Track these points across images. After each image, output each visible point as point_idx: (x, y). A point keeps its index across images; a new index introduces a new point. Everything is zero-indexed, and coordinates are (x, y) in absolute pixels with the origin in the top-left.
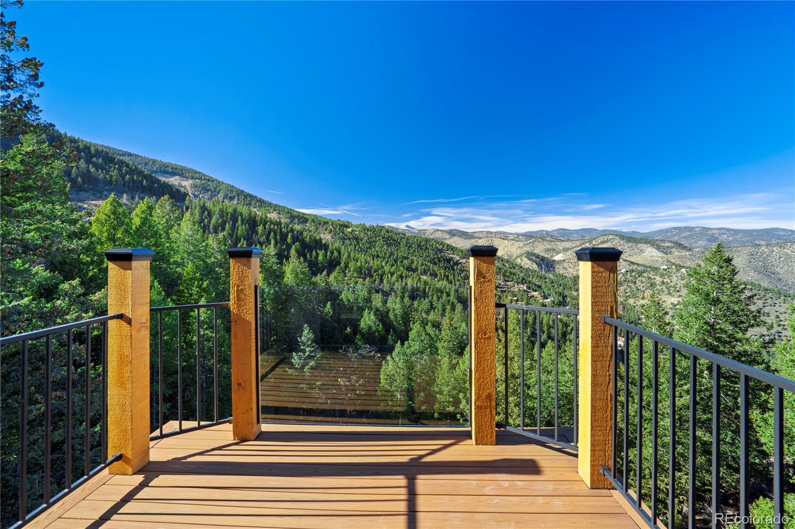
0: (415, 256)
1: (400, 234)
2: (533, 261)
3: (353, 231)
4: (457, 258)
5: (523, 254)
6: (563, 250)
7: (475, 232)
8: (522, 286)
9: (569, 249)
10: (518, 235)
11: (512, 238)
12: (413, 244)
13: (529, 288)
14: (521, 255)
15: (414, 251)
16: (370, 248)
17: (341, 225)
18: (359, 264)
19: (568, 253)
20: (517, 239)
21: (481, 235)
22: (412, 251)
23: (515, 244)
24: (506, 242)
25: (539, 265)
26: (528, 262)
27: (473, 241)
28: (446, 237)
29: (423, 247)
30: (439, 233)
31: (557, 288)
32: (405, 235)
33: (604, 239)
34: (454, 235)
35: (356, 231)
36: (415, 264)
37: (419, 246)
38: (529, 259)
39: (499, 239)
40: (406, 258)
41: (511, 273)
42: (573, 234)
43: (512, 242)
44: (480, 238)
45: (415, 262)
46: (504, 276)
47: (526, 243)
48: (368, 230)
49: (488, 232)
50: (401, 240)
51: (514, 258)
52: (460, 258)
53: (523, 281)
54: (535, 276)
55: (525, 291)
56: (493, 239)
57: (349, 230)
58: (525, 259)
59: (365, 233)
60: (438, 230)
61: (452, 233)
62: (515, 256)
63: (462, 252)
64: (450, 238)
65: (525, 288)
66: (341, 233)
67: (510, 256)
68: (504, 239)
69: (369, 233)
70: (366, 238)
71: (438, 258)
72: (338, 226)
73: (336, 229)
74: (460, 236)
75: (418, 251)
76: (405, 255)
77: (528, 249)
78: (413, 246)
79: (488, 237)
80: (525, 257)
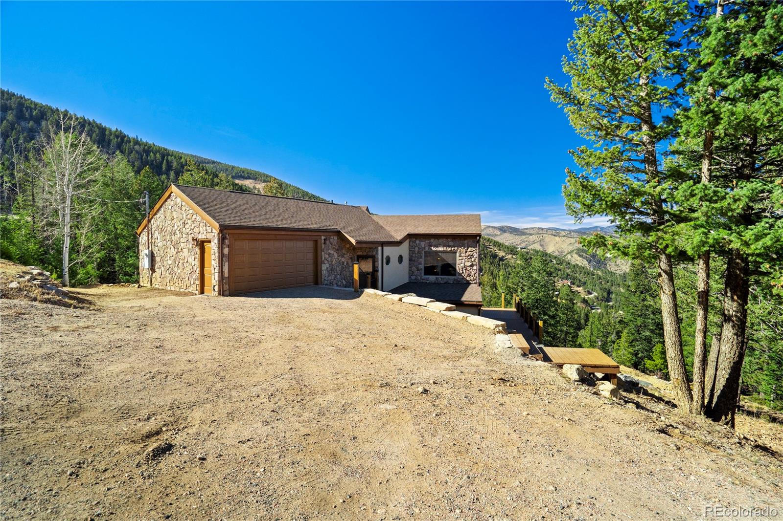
2: (584, 258)
4: (501, 254)
7: (527, 229)
8: (566, 281)
10: (570, 231)
11: (564, 234)
13: (573, 284)
14: (572, 251)
20: (569, 235)
21: (532, 232)
23: (566, 240)
24: (557, 238)
25: (589, 262)
26: (579, 258)
27: (524, 237)
28: (497, 233)
30: (491, 229)
31: (605, 284)
34: (505, 232)
38: (580, 256)
39: (550, 236)
41: (555, 269)
43: (563, 238)
44: (531, 235)
49: (539, 229)
51: (564, 254)
52: (506, 254)
53: (567, 277)
54: (583, 273)
55: (569, 286)
56: (544, 235)
58: (576, 256)
60: (489, 227)
61: (503, 230)
62: (566, 252)
63: (508, 248)
64: (501, 234)
65: (569, 284)
67: (561, 252)
68: (555, 235)
71: (484, 253)
74: (511, 233)
79: (538, 234)
80: (576, 253)
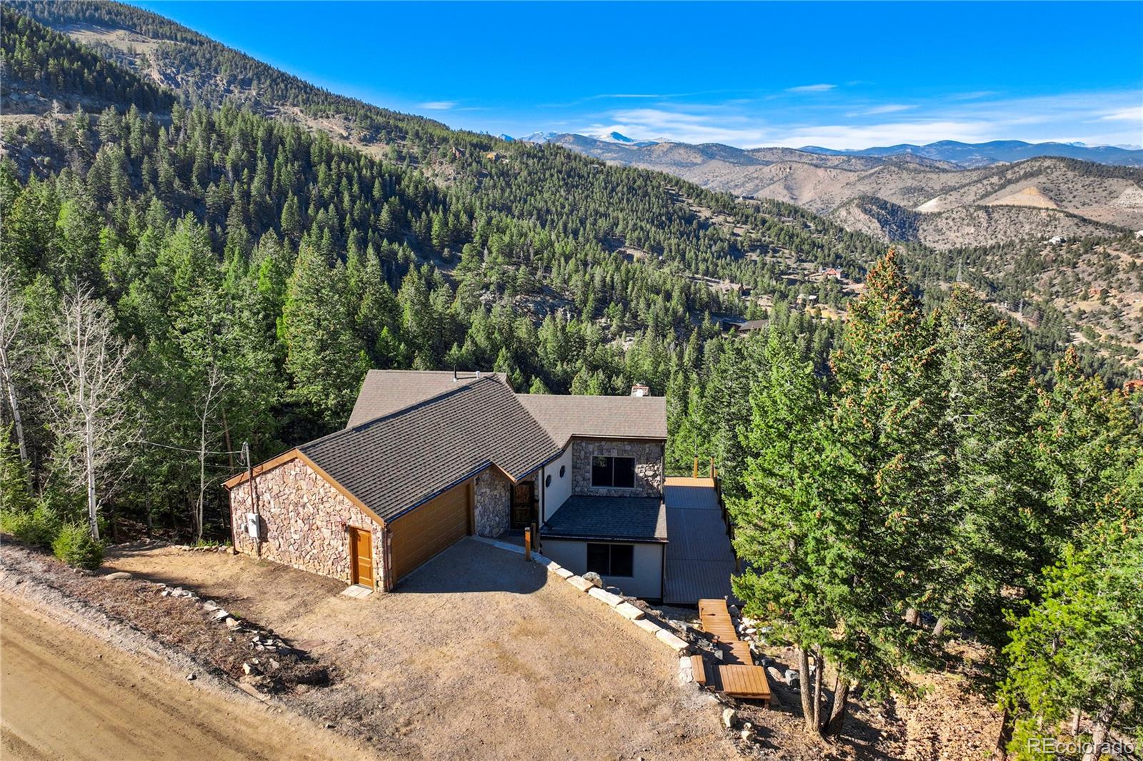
0: (622, 210)
1: (592, 163)
2: (873, 216)
3: (498, 157)
4: (705, 213)
5: (852, 200)
6: (942, 190)
7: (758, 150)
8: (832, 271)
9: (954, 189)
10: (850, 155)
11: (836, 163)
12: (618, 185)
13: (846, 276)
14: (850, 202)
15: (621, 200)
16: (532, 194)
17: (475, 146)
18: (507, 239)
19: (950, 198)
20: (846, 166)
21: (769, 157)
22: (615, 200)
23: (840, 177)
24: (820, 172)
25: (884, 223)
26: (863, 217)
27: (751, 168)
28: (695, 161)
29: (640, 192)
30: (682, 151)
31: (910, 273)
32: (604, 164)
33: (1032, 168)
34: (712, 156)
35: (505, 157)
36: (620, 227)
37: (631, 189)
38: (865, 211)
39: (806, 166)
40: (606, 215)
41: (814, 244)
42: (970, 152)
43: (834, 172)
44: (767, 163)
45: (621, 222)
46: (799, 250)
47: (864, 174)
48: (529, 156)
49: (785, 150)
50: (595, 175)
51: (835, 206)
52: (714, 213)
53: (837, 261)
54: (867, 250)
55: (838, 281)
56: (794, 166)
57: (492, 155)
58: (856, 212)
59: (522, 163)
60: (679, 145)
61: (709, 152)
62: (838, 202)
63: (717, 200)
64: (704, 162)
65: (838, 276)
66: (474, 164)
67: (827, 204)
68: (816, 166)
69: (530, 162)
70: (524, 173)
71: (668, 213)
72: (469, 147)
73: (464, 155)
74: (724, 159)
75: (628, 200)
76: (602, 210)
77: (866, 188)
78: (619, 188)
79: (783, 162)
80: (858, 206)
